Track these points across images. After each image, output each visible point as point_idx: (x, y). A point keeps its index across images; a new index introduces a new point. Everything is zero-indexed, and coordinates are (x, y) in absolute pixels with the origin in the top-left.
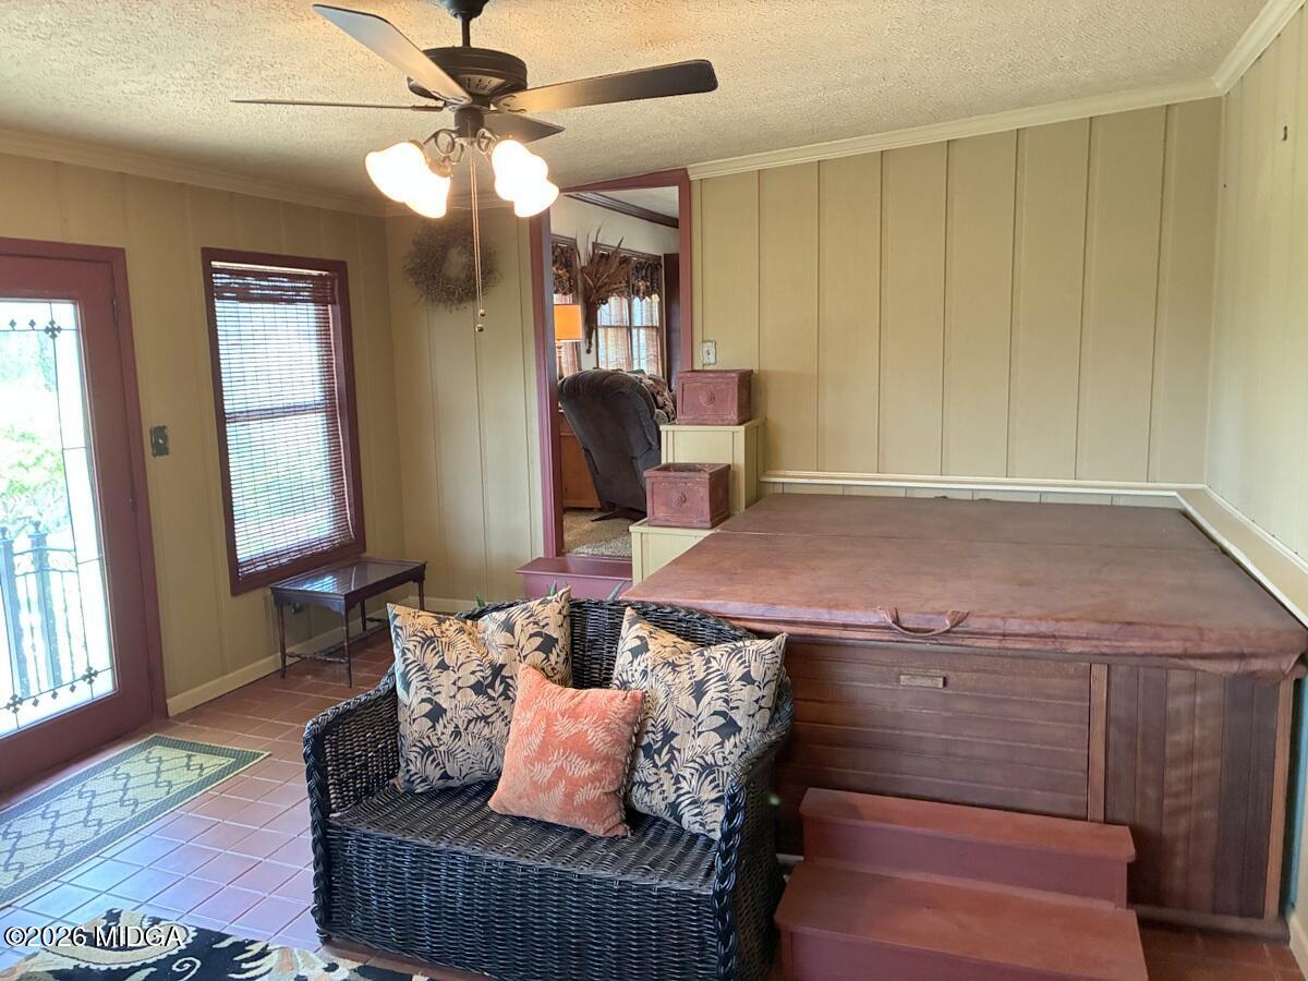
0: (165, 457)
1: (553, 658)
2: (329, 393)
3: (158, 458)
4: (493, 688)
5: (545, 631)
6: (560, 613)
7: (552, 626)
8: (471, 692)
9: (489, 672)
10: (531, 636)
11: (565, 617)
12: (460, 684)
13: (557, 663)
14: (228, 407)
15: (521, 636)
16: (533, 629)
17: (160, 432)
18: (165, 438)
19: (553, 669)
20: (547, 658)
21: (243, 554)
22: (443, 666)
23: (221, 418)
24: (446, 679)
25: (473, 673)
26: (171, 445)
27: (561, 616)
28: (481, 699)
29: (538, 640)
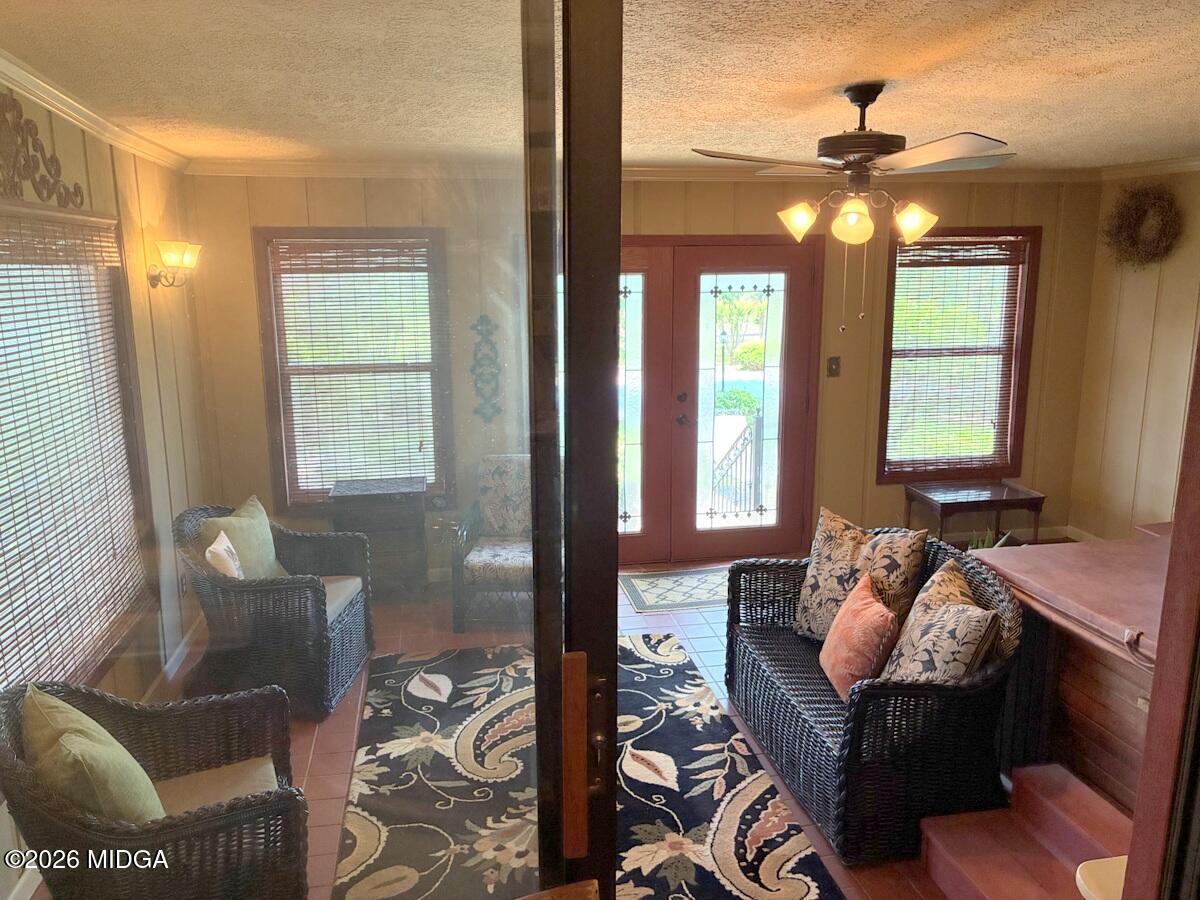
0: (836, 378)
1: (892, 577)
2: (1009, 339)
3: (831, 378)
4: (848, 583)
5: (894, 556)
6: (910, 547)
7: (900, 553)
8: (836, 581)
9: (848, 571)
10: (884, 557)
11: (913, 551)
12: (832, 573)
13: (894, 582)
14: (896, 345)
15: (878, 555)
16: (887, 552)
17: (835, 361)
18: (838, 365)
19: (890, 585)
20: (888, 576)
21: (893, 455)
22: (829, 558)
23: (888, 354)
24: (828, 566)
25: (841, 568)
26: (842, 371)
27: (910, 550)
28: (839, 588)
29: (887, 561)
